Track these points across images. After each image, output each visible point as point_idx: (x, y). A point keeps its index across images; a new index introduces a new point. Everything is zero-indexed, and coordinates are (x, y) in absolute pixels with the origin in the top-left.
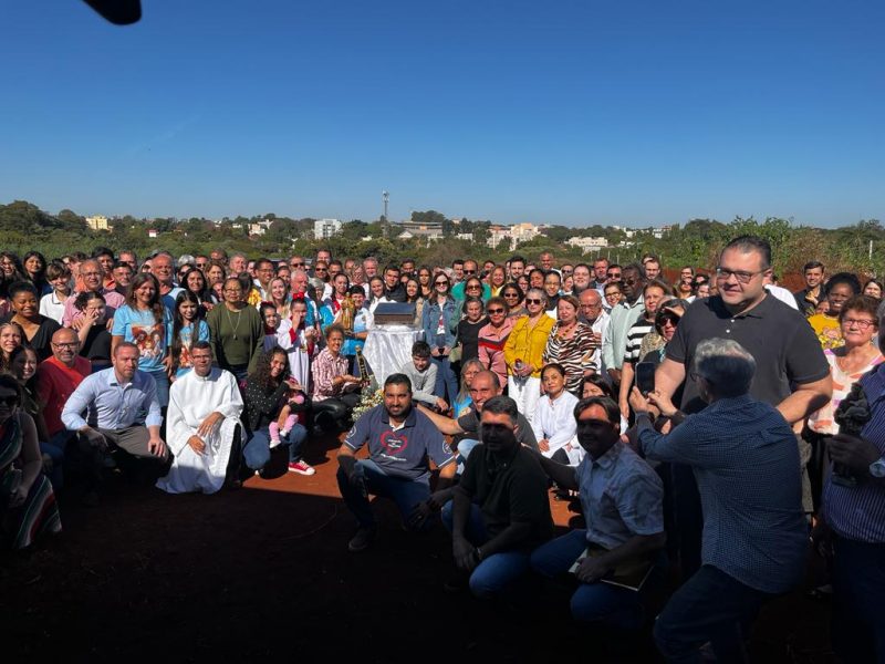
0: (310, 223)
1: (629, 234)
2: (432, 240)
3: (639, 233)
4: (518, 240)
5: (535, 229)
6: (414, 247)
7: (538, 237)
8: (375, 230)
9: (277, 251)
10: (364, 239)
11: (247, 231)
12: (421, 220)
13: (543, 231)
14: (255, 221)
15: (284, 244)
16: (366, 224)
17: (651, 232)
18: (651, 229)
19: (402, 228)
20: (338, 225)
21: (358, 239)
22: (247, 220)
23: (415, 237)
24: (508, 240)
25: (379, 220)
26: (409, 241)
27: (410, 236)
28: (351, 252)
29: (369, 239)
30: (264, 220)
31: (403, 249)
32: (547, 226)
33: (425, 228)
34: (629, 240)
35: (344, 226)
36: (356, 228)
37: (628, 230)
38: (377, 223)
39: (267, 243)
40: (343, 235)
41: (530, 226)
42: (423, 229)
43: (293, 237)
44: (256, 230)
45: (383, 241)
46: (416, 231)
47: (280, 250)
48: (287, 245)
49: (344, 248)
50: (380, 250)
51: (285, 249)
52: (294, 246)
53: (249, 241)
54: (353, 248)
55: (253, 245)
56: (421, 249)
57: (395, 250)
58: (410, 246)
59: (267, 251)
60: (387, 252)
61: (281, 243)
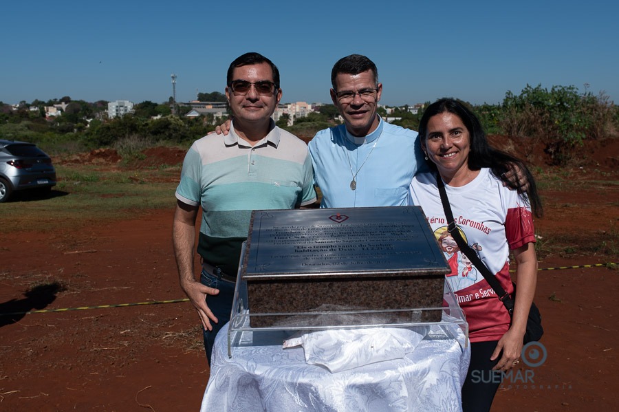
0: (104, 105)
1: (389, 111)
2: (217, 118)
3: (396, 109)
4: (294, 116)
5: (309, 107)
6: (201, 124)
7: (312, 114)
8: (166, 109)
9: (72, 131)
10: (155, 118)
11: (43, 113)
12: (207, 101)
13: (317, 108)
14: (51, 104)
15: (79, 124)
16: (156, 105)
17: (406, 109)
18: (406, 107)
19: (188, 108)
20: (130, 106)
21: (149, 117)
22: (43, 103)
23: (202, 116)
24: (286, 116)
25: (168, 100)
26: (196, 119)
27: (197, 115)
28: (142, 129)
29: (159, 117)
30: (60, 103)
31: (191, 126)
32: (319, 104)
33: (210, 107)
34: (389, 116)
35: (135, 107)
36: (147, 108)
37: (387, 107)
38: (166, 104)
39: (63, 124)
40: (135, 114)
41: (304, 104)
42: (209, 108)
43: (88, 118)
44: (52, 112)
45: (173, 117)
46: (202, 110)
47: (75, 130)
48: (83, 125)
49: (136, 125)
50: (171, 127)
51: (80, 129)
52: (88, 126)
53: (45, 122)
54: (144, 126)
55: (50, 126)
56: (208, 126)
57: (184, 126)
58: (198, 124)
59: (63, 131)
60: (177, 128)
61: (77, 123)
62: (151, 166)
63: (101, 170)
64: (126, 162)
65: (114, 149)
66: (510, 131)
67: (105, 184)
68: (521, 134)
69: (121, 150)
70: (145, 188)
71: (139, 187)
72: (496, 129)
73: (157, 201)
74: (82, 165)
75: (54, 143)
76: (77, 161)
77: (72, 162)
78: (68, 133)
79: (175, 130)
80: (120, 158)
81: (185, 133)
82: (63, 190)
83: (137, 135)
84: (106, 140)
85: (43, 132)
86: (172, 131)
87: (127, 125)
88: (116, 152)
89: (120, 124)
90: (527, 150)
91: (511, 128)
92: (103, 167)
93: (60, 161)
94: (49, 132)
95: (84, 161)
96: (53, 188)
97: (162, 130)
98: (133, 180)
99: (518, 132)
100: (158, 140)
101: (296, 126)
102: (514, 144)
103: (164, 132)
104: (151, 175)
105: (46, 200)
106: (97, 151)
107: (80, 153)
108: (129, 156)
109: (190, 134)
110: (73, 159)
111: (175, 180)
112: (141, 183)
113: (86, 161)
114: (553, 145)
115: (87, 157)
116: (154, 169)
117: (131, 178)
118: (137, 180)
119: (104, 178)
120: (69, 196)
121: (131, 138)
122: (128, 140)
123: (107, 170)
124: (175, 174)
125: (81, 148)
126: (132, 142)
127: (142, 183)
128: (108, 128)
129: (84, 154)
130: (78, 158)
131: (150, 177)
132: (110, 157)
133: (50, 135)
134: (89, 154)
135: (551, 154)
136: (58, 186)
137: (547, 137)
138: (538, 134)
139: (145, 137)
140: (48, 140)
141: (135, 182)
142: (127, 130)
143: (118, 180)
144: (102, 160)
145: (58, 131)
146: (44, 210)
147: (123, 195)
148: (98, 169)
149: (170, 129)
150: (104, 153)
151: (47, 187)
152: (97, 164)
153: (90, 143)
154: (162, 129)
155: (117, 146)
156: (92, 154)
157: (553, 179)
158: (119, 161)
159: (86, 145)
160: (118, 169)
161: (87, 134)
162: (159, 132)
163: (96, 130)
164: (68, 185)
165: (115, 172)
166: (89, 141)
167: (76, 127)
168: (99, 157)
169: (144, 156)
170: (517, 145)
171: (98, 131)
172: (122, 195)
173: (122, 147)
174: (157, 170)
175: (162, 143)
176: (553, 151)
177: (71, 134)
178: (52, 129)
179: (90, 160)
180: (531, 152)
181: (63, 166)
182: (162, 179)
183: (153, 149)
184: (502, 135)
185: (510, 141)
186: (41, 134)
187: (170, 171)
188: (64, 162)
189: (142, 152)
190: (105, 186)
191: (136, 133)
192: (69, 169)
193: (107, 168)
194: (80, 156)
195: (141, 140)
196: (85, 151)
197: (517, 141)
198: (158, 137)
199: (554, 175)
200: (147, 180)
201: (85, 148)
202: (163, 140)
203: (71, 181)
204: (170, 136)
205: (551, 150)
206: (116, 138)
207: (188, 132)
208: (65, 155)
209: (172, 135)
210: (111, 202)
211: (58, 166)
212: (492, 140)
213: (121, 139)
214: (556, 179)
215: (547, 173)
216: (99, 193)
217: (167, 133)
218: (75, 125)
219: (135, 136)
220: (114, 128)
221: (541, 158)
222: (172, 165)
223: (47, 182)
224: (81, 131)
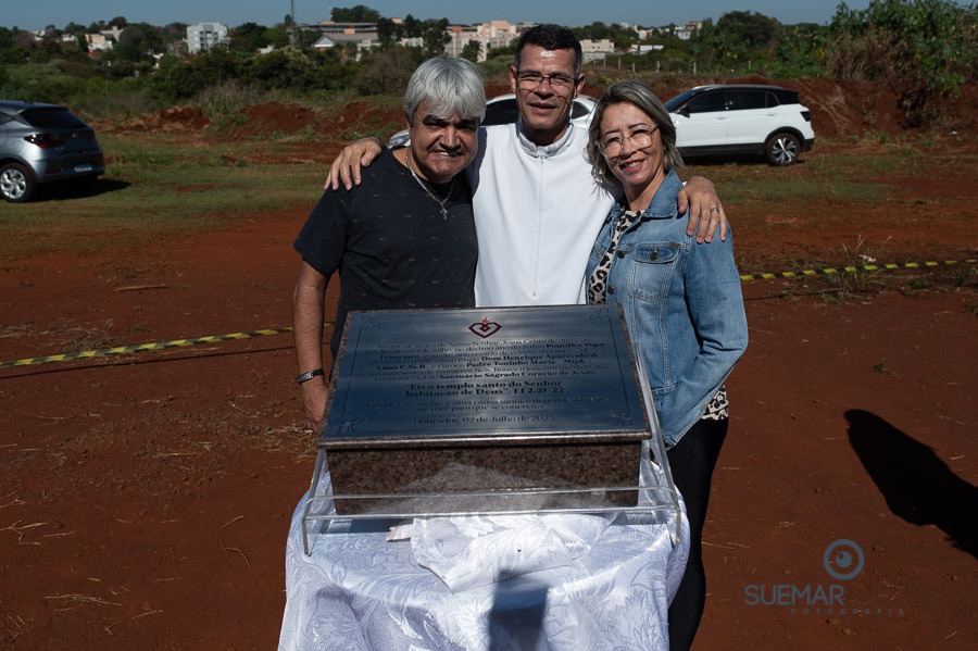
0: (180, 30)
1: (643, 34)
2: (363, 49)
3: (655, 32)
4: (489, 45)
5: (513, 29)
6: (338, 60)
8: (280, 35)
9: (132, 74)
10: (263, 51)
11: (84, 46)
12: (346, 20)
14: (95, 29)
15: (143, 63)
16: (264, 29)
17: (672, 31)
18: (672, 27)
19: (316, 33)
20: (222, 32)
21: (253, 51)
22: (83, 28)
23: (339, 46)
24: (474, 46)
25: (283, 21)
26: (329, 52)
27: (331, 45)
28: (243, 71)
29: (270, 49)
30: (110, 27)
31: (322, 64)
33: (352, 31)
34: (643, 42)
35: (231, 33)
36: (250, 34)
38: (280, 26)
39: (117, 63)
40: (231, 45)
41: (504, 24)
42: (350, 33)
43: (156, 52)
44: (99, 43)
45: (292, 50)
46: (339, 37)
47: (137, 73)
48: (148, 63)
49: (233, 64)
50: (289, 66)
51: (144, 71)
52: (157, 65)
53: (88, 60)
54: (246, 65)
55: (96, 67)
56: (348, 63)
57: (310, 65)
58: (332, 60)
59: (117, 75)
60: (299, 68)
61: (138, 61)
62: (256, 134)
63: (178, 142)
64: (217, 128)
65: (199, 105)
66: (839, 72)
67: (183, 167)
68: (858, 76)
69: (210, 106)
70: (248, 174)
71: (236, 174)
72: (815, 68)
73: (265, 197)
74: (148, 134)
75: (104, 94)
76: (139, 128)
77: (132, 128)
78: (125, 79)
79: (295, 71)
80: (207, 121)
81: (312, 76)
82: (117, 179)
83: (235, 81)
84: (186, 90)
85: (86, 77)
86: (290, 73)
87: (219, 65)
88: (200, 114)
89: (209, 63)
90: (866, 103)
91: (841, 66)
92: (181, 138)
93: (113, 128)
94: (95, 78)
95: (150, 128)
96: (100, 177)
97: (274, 72)
98: (226, 160)
99: (852, 71)
100: (268, 89)
101: (490, 62)
102: (844, 94)
103: (277, 75)
104: (257, 151)
105: (90, 198)
106: (171, 111)
107: (144, 115)
108: (223, 116)
109: (319, 77)
110: (133, 124)
111: (295, 160)
112: (240, 166)
113: (153, 127)
114: (909, 96)
115: (155, 122)
116: (262, 140)
117: (224, 157)
118: (233, 160)
119: (181, 158)
120: (128, 190)
121: (226, 86)
122: (220, 89)
123: (187, 142)
124: (294, 147)
125: (146, 104)
126: (228, 92)
127: (242, 165)
128: (190, 69)
129: (151, 116)
130: (141, 122)
131: (254, 154)
132: (192, 120)
133: (97, 82)
134: (158, 116)
135: (906, 109)
136: (109, 172)
137: (900, 80)
138: (886, 76)
139: (248, 84)
140: (95, 90)
141: (230, 163)
142: (220, 73)
143: (202, 161)
144: (178, 125)
145: (109, 75)
146: (87, 216)
147: (211, 187)
148: (173, 140)
149: (287, 70)
150: (181, 113)
151: (91, 176)
152: (171, 132)
153: (161, 94)
154: (274, 69)
155: (205, 101)
156: (162, 116)
157: (905, 153)
158: (206, 126)
159: (155, 98)
160: (205, 140)
161: (156, 80)
162: (271, 75)
163: (169, 72)
164: (125, 171)
165: (198, 146)
166: (159, 90)
167: (138, 69)
168: (173, 121)
169: (245, 118)
170: (849, 95)
171: (172, 75)
172: (209, 187)
173: (212, 99)
174: (267, 142)
175: (274, 95)
176: (909, 105)
177: (130, 79)
178: (99, 72)
179: (160, 126)
180: (872, 107)
181: (118, 135)
182: (273, 158)
183: (259, 107)
184: (826, 79)
185: (839, 89)
186: (83, 80)
187: (288, 143)
188: (119, 129)
189: (243, 111)
190: (184, 172)
191: (233, 77)
192: (127, 140)
193: (186, 138)
194: (144, 119)
195: (242, 90)
196: (152, 110)
197: (849, 88)
198: (269, 83)
199: (908, 146)
200: (250, 160)
201: (153, 103)
202: (278, 87)
203: (129, 164)
204: (288, 83)
205: (907, 103)
206: (201, 86)
207: (317, 74)
208: (121, 116)
209: (291, 79)
210: (191, 199)
211: (110, 135)
212: (810, 87)
213: (210, 88)
214: (909, 153)
215: (896, 142)
216: (174, 183)
217: (283, 77)
218: (136, 64)
219: (233, 82)
220: (199, 69)
221: (887, 117)
222: (291, 132)
223: (90, 169)
224: (145, 75)
